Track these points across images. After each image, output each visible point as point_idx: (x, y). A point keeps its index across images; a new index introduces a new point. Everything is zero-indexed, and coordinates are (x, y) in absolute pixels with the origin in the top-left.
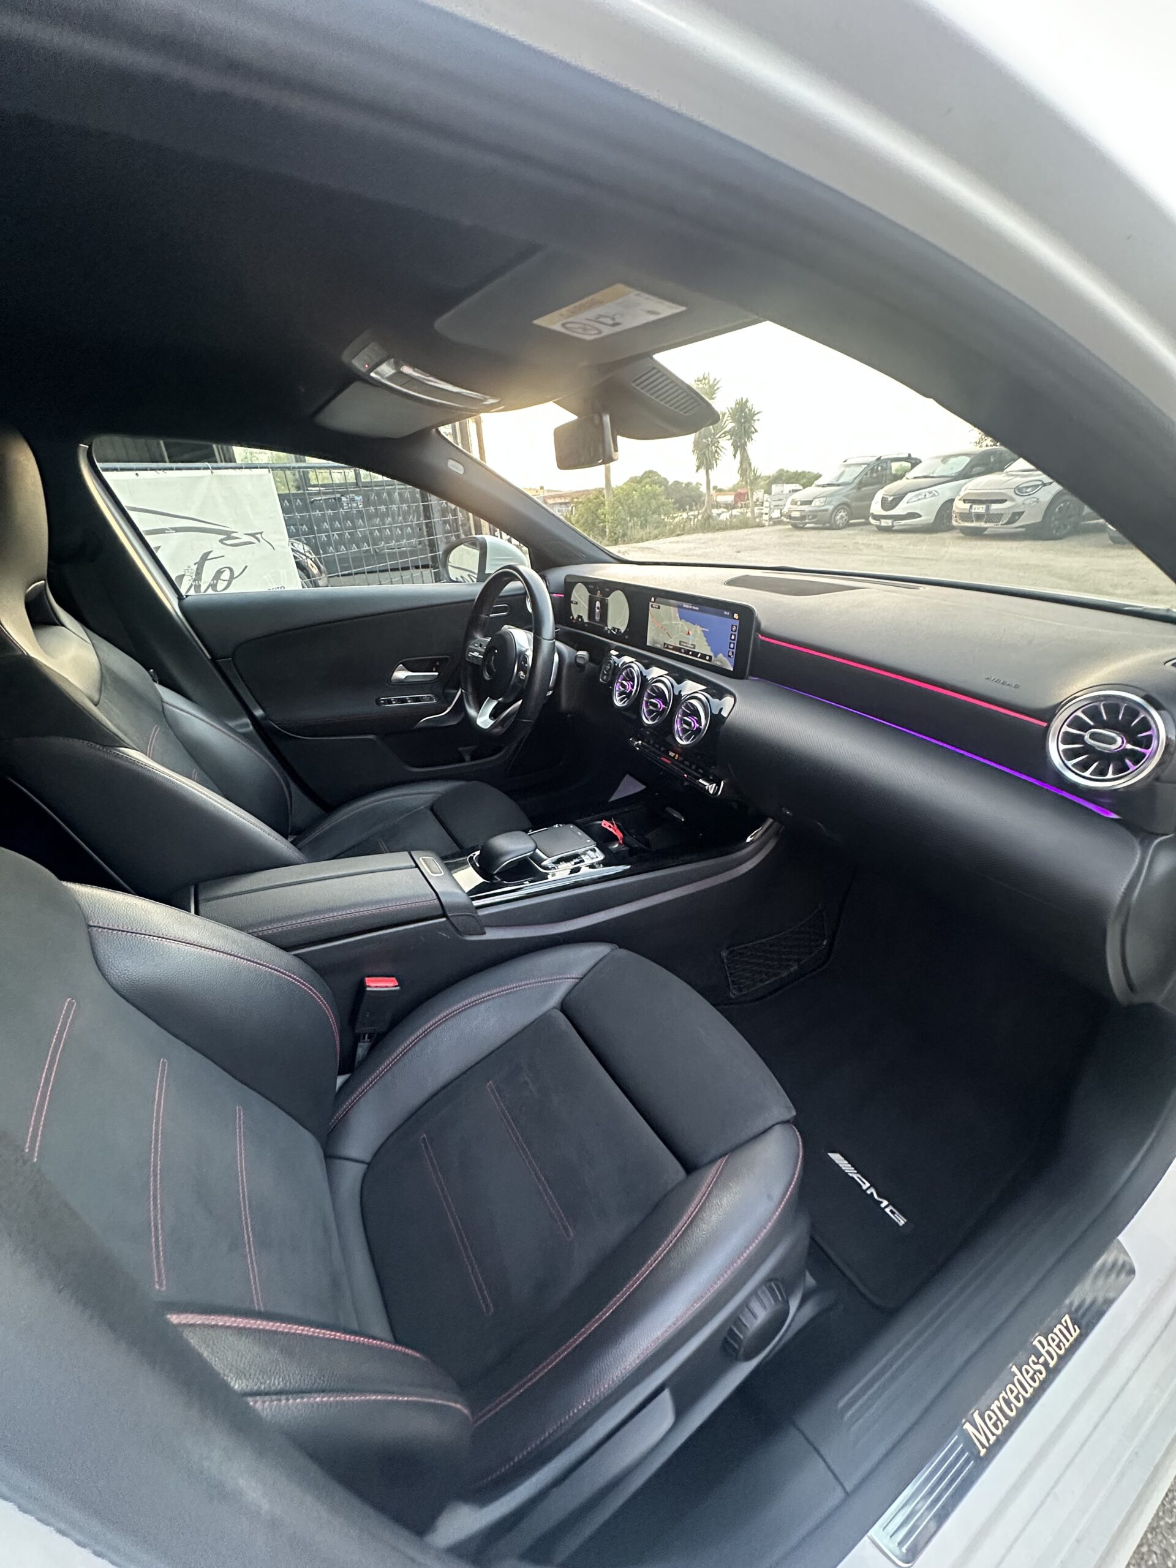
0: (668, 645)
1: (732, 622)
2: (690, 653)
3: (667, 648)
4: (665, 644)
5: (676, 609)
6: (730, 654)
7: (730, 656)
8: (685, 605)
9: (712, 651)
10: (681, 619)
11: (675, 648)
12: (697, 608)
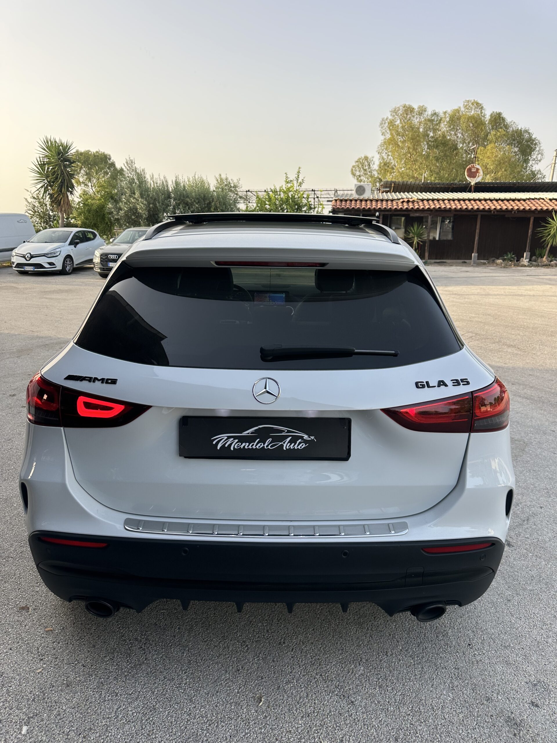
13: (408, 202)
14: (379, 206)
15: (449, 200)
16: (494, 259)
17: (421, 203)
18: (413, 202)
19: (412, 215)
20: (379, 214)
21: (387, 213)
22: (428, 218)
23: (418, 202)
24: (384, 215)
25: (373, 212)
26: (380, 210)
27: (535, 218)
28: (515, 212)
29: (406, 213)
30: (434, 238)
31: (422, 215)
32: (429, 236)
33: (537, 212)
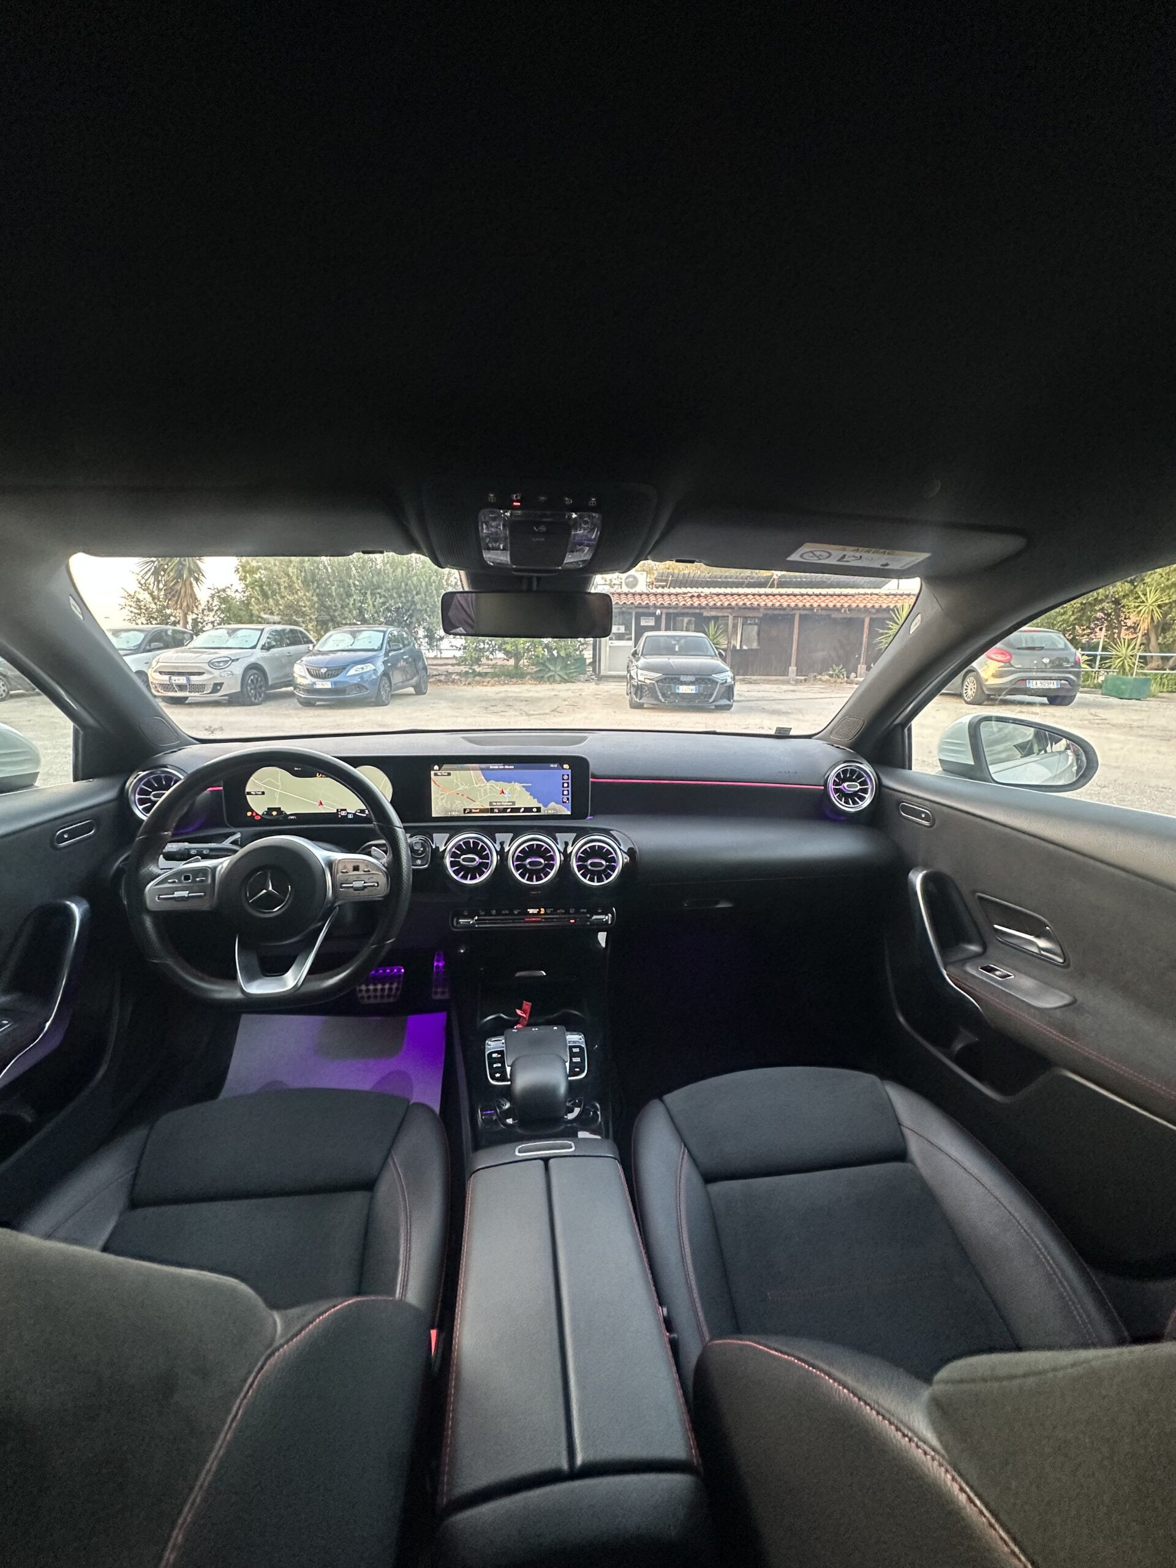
0: (471, 810)
1: (563, 772)
2: (509, 810)
3: (470, 812)
4: (465, 810)
5: (480, 772)
6: (565, 801)
7: (563, 802)
8: (491, 766)
9: (539, 802)
10: (488, 781)
11: (482, 811)
12: (512, 767)
13: (699, 596)
14: (660, 601)
15: (754, 595)
16: (815, 674)
17: (715, 598)
18: (706, 596)
19: (706, 614)
20: (661, 613)
21: (671, 611)
22: (728, 617)
23: (712, 598)
24: (667, 614)
25: (652, 610)
26: (662, 607)
27: (872, 620)
28: (845, 611)
29: (698, 611)
30: (734, 647)
31: (720, 614)
32: (729, 643)
33: (874, 611)
